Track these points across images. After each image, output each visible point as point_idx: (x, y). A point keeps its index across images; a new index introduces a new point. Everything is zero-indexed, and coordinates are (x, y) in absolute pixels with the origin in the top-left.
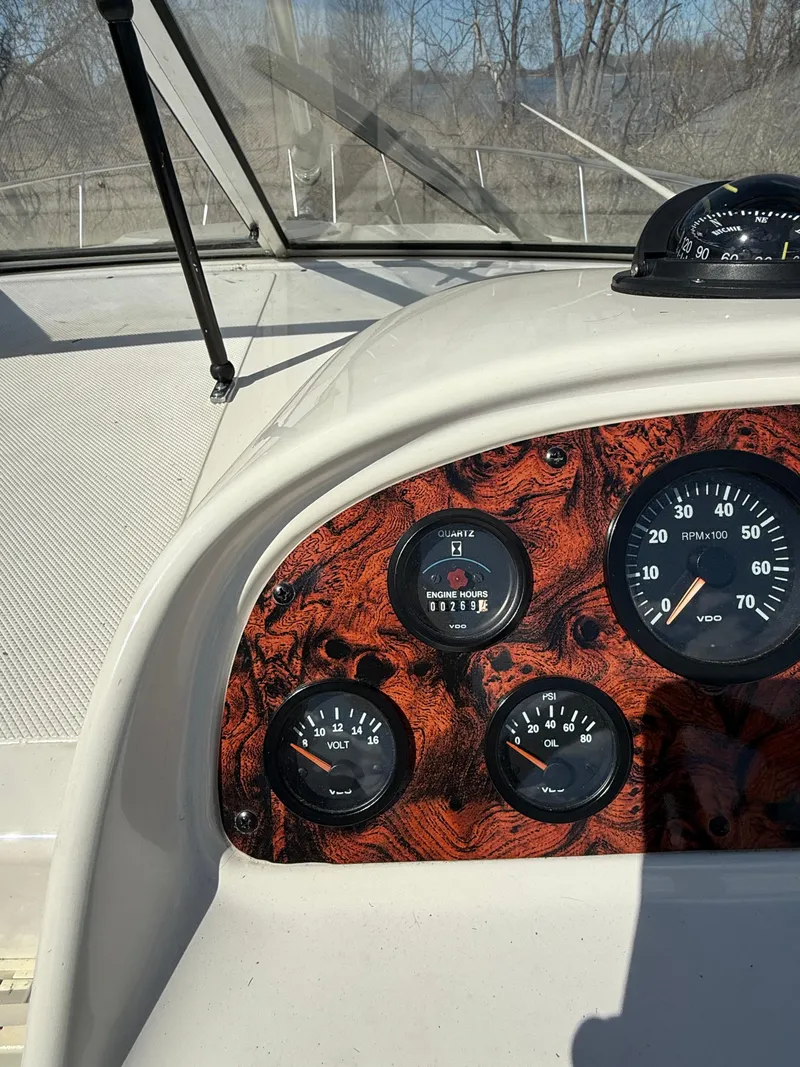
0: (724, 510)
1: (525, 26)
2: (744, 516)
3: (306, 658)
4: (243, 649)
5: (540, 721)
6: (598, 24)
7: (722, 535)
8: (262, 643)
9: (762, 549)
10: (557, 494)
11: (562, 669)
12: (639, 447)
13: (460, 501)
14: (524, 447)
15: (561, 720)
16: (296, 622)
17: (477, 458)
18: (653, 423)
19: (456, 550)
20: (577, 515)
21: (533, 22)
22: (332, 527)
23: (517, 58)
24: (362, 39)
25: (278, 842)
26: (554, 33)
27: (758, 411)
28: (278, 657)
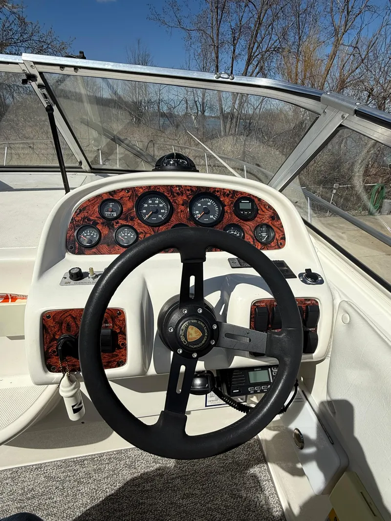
0: (156, 202)
1: (208, 100)
2: (160, 203)
3: (83, 221)
4: (72, 219)
5: (124, 234)
6: (237, 102)
7: (156, 206)
8: (76, 218)
9: (163, 208)
10: (127, 197)
11: (127, 224)
12: (141, 190)
13: (111, 197)
14: (122, 189)
15: (128, 234)
16: (82, 215)
17: (114, 191)
18: (144, 187)
19: (111, 206)
20: (131, 200)
21: (211, 99)
22: (89, 200)
23: (205, 111)
24: (137, 97)
25: (77, 251)
26: (219, 104)
27: (160, 186)
28: (78, 221)
